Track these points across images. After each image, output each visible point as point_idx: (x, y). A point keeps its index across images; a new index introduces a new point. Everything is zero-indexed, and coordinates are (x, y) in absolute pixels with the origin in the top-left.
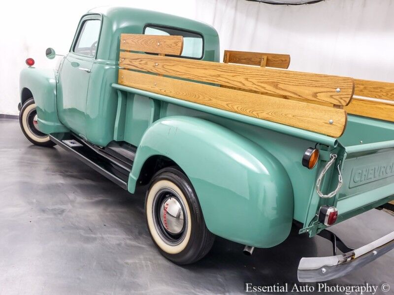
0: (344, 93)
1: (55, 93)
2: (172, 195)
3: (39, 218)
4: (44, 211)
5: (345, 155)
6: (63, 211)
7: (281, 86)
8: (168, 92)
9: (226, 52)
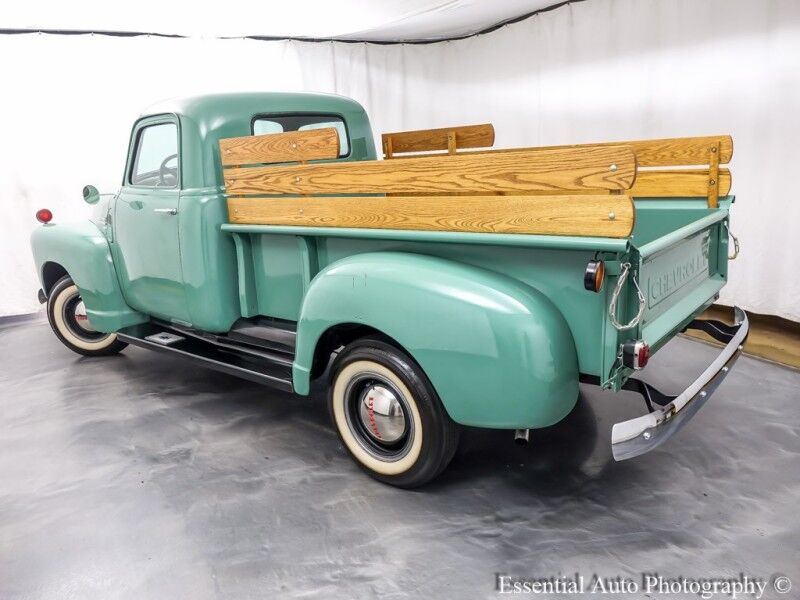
0: (622, 171)
1: (110, 259)
2: (375, 381)
3: (154, 473)
4: (155, 460)
5: (641, 260)
6: (187, 454)
7: (521, 177)
8: (327, 221)
9: (385, 138)
